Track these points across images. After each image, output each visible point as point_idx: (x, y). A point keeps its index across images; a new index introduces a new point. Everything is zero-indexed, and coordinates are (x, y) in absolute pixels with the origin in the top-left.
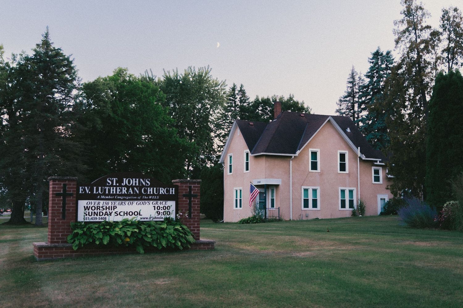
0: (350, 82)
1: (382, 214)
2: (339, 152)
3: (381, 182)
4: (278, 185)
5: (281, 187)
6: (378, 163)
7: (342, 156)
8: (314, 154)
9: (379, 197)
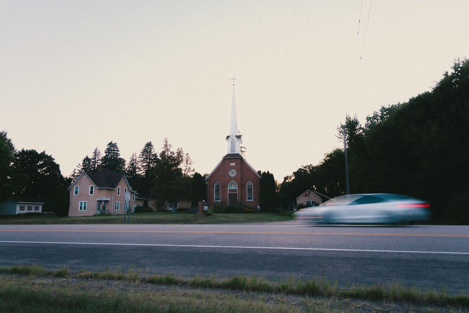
0: (94, 153)
1: (134, 212)
2: (125, 188)
3: (134, 200)
4: (109, 201)
5: (110, 202)
6: (135, 193)
7: (126, 189)
8: (119, 188)
9: (134, 206)
